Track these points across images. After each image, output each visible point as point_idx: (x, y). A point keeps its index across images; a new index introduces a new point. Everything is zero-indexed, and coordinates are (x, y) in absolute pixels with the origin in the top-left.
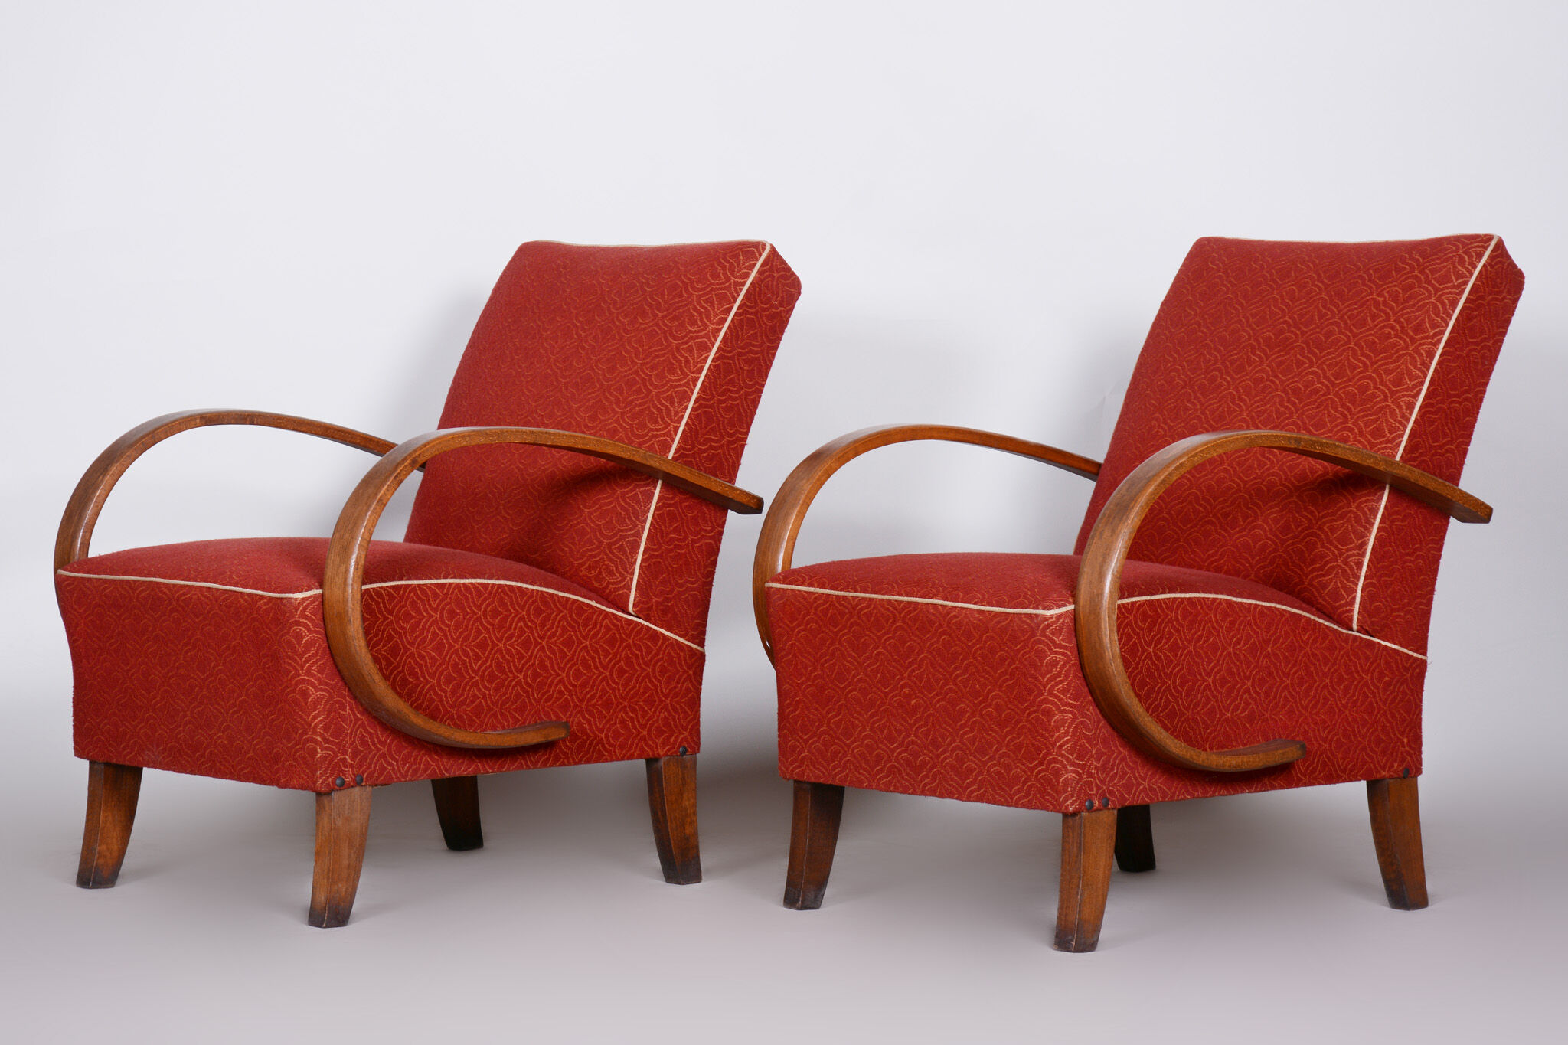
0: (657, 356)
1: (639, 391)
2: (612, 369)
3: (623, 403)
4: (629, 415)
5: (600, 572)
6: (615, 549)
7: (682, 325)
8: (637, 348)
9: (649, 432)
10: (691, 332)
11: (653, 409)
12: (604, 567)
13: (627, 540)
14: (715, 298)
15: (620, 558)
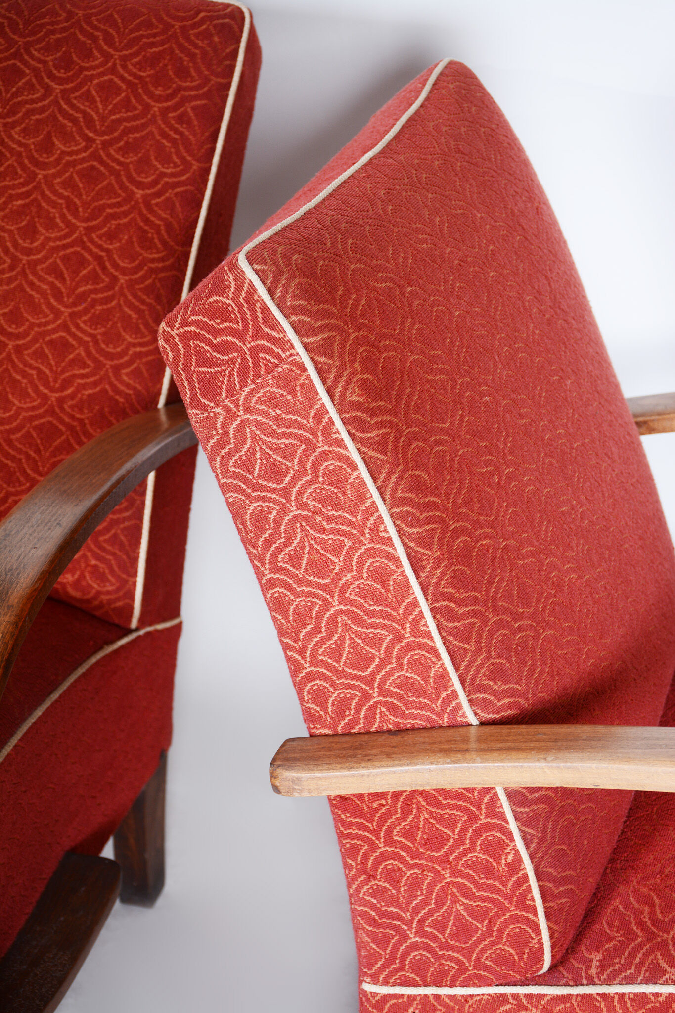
0: (114, 216)
1: (94, 277)
2: (30, 232)
3: (69, 296)
4: (85, 318)
5: (82, 576)
6: (105, 541)
7: (144, 162)
8: (68, 197)
9: (127, 348)
10: (163, 175)
11: (126, 309)
12: (89, 569)
13: (122, 526)
14: (192, 114)
15: (114, 554)
